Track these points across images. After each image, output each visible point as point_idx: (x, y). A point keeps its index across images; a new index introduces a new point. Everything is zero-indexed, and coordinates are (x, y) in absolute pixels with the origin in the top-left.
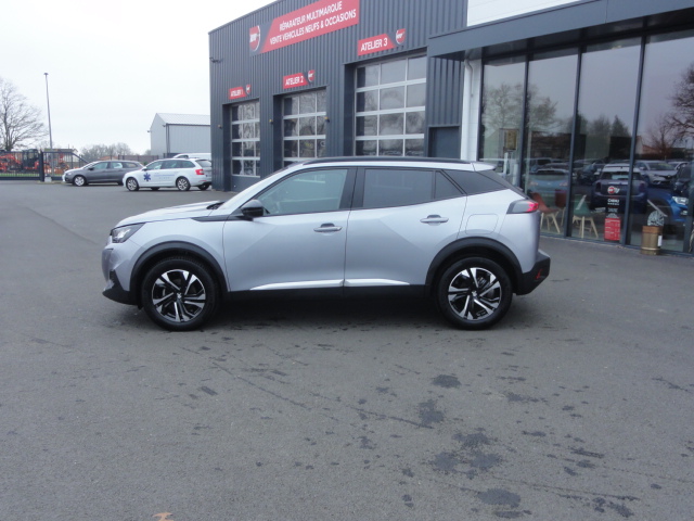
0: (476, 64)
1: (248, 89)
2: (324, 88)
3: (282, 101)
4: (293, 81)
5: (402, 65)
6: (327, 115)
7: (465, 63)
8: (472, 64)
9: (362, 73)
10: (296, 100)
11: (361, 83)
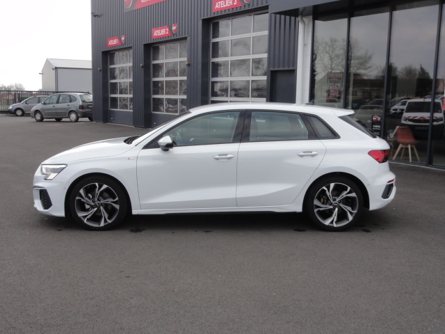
0: (308, 20)
1: (123, 39)
2: (185, 38)
3: (151, 49)
4: (160, 33)
5: (249, 20)
6: (188, 60)
7: (299, 19)
8: (305, 19)
9: (216, 26)
10: (163, 48)
11: (215, 35)
